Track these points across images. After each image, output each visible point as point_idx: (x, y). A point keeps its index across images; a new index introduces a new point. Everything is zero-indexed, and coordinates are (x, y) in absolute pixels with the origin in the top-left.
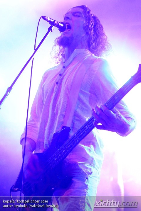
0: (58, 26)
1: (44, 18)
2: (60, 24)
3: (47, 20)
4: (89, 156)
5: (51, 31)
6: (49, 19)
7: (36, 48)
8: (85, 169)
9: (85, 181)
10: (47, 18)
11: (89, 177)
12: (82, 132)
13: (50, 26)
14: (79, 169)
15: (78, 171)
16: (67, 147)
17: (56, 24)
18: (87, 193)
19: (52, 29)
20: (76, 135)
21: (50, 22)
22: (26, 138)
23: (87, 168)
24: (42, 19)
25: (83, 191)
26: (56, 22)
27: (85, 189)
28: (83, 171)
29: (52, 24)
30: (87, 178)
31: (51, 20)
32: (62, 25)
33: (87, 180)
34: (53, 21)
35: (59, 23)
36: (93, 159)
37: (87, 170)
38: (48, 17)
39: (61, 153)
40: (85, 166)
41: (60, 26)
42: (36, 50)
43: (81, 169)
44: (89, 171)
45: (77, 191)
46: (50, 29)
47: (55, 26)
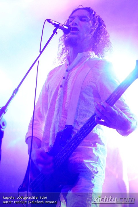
0: (62, 28)
1: (49, 21)
2: (65, 27)
3: (51, 23)
4: (95, 155)
5: (56, 33)
6: (54, 22)
7: (41, 51)
8: (92, 168)
9: (91, 180)
10: (51, 21)
11: (95, 176)
12: (85, 130)
13: (55, 29)
14: (86, 168)
15: (85, 170)
16: (72, 145)
17: (60, 26)
18: (93, 191)
19: (57, 31)
20: (79, 133)
21: (55, 24)
22: (32, 136)
23: (93, 167)
24: (47, 22)
25: (89, 189)
26: (60, 25)
27: (92, 187)
28: (90, 170)
29: (57, 26)
30: (93, 178)
31: (56, 23)
32: (67, 28)
33: (93, 179)
34: (58, 24)
35: (63, 26)
36: (98, 157)
37: (93, 169)
38: (53, 20)
39: (66, 151)
40: (91, 165)
41: (65, 28)
42: (41, 52)
43: (88, 168)
44: (95, 170)
45: (84, 190)
46: (55, 32)
47: (59, 28)
